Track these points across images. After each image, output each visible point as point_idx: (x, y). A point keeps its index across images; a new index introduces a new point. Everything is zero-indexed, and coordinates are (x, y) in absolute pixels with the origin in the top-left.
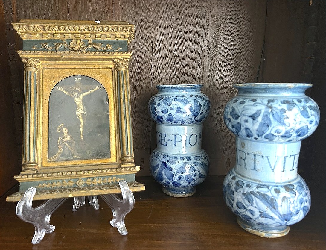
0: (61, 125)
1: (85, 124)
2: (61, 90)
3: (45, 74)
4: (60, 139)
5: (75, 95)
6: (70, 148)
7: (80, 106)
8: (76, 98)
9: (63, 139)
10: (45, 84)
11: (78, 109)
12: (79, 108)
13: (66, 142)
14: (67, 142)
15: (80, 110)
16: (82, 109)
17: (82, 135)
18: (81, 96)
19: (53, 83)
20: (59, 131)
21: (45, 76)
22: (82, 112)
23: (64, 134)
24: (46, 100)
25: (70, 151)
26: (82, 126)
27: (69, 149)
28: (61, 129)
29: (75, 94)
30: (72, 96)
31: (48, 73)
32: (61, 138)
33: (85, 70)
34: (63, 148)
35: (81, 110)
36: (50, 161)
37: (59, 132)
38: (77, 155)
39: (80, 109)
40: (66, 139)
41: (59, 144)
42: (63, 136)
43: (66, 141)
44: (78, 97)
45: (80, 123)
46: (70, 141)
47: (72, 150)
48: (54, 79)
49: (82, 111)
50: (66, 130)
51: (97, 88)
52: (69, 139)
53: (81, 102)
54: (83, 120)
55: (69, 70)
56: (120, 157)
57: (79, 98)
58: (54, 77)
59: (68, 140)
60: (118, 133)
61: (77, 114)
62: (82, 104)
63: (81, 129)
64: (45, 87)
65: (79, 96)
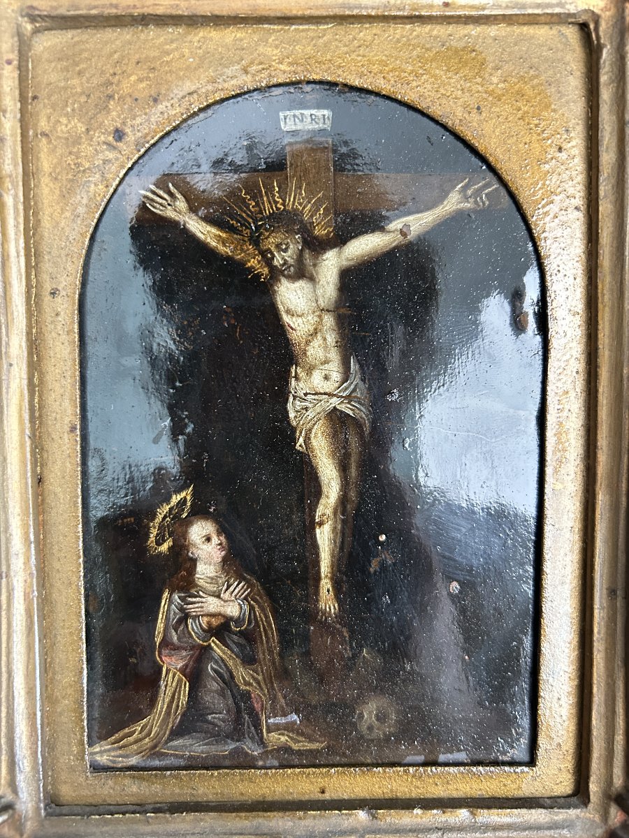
0: (175, 499)
1: (353, 494)
2: (170, 213)
3: (48, 75)
4: (169, 603)
5: (278, 261)
6: (242, 674)
7: (315, 351)
8: (284, 280)
9: (193, 609)
10: (46, 162)
11: (302, 374)
12: (310, 371)
13: (212, 631)
14: (222, 628)
15: (317, 380)
16: (336, 376)
17: (326, 584)
18: (331, 264)
19: (111, 155)
20: (159, 544)
21: (43, 94)
22: (334, 402)
23: (200, 568)
24: (59, 299)
25: (246, 696)
26: (329, 512)
27: (239, 680)
28: (177, 526)
29: (278, 246)
30: (253, 263)
31: (69, 60)
32: (176, 596)
33: (365, 33)
34: (194, 676)
35: (329, 387)
36: (103, 759)
37: (160, 553)
38: (289, 728)
39: (317, 377)
40: (212, 605)
41: (166, 643)
42: (187, 585)
43: (215, 622)
44: (301, 273)
45: (317, 493)
46: (238, 621)
47: (256, 693)
48: (112, 119)
49: (330, 395)
50: (215, 540)
51: (453, 203)
52: (233, 610)
53: (329, 320)
54: (343, 468)
55: (230, 35)
56: (618, 781)
57: (312, 279)
58: (111, 97)
59: (228, 619)
60: (612, 592)
61: (292, 415)
62: (331, 338)
63: (325, 537)
64: (47, 191)
65: (315, 265)
